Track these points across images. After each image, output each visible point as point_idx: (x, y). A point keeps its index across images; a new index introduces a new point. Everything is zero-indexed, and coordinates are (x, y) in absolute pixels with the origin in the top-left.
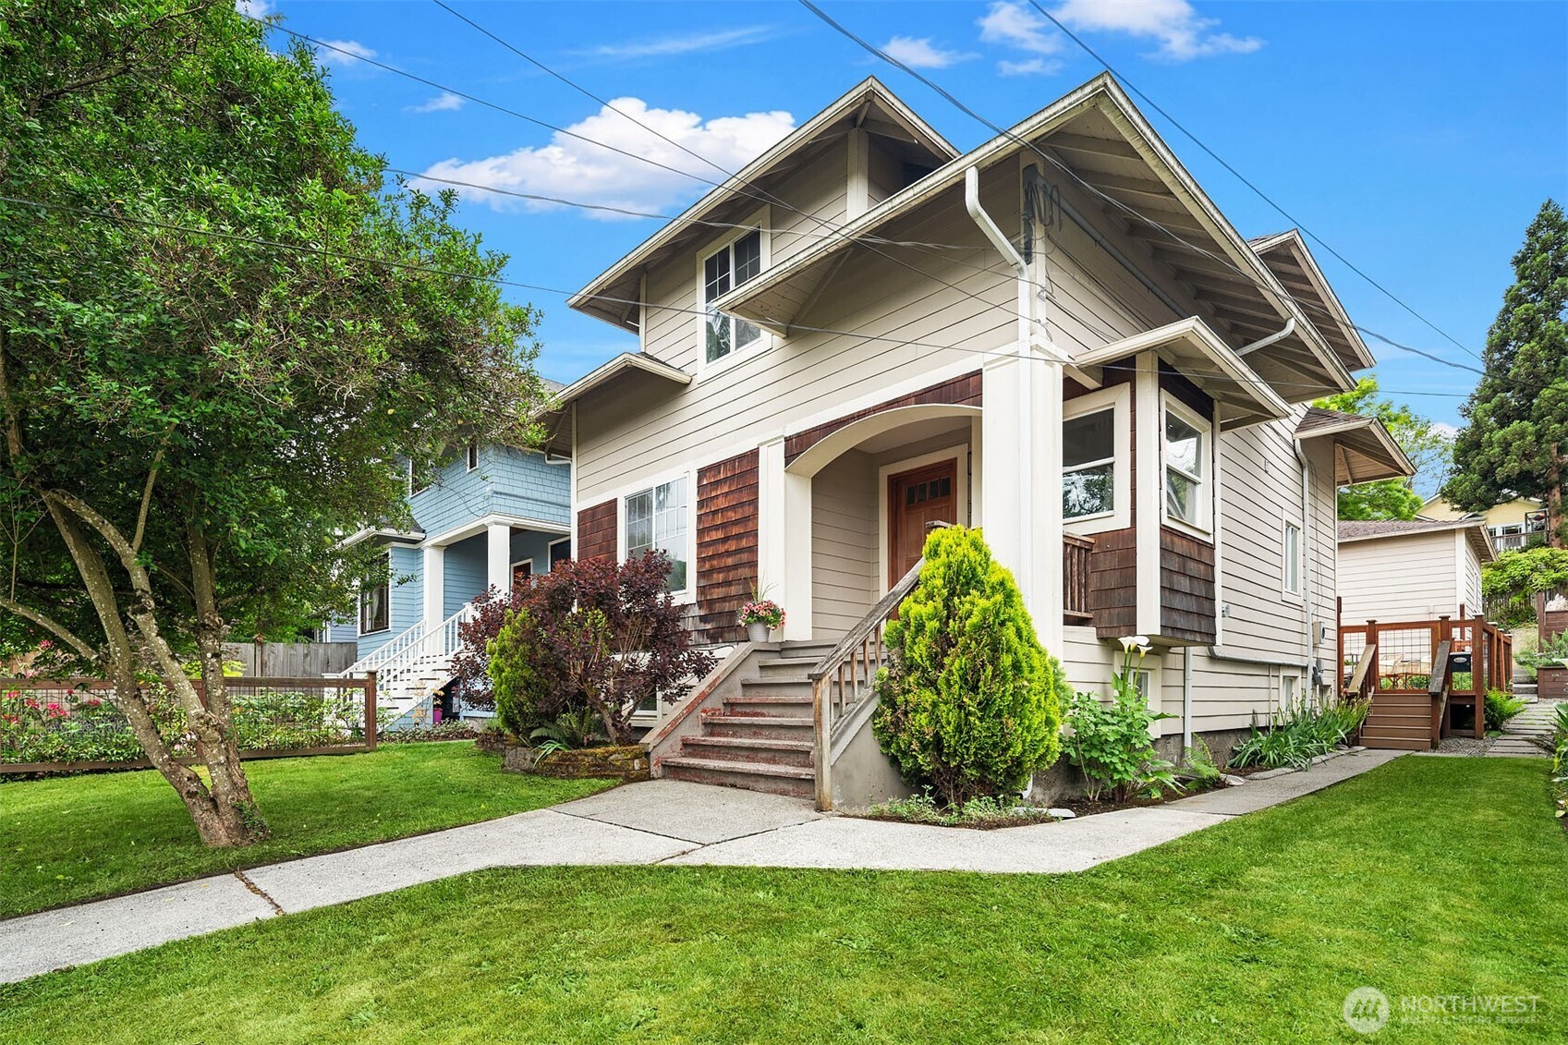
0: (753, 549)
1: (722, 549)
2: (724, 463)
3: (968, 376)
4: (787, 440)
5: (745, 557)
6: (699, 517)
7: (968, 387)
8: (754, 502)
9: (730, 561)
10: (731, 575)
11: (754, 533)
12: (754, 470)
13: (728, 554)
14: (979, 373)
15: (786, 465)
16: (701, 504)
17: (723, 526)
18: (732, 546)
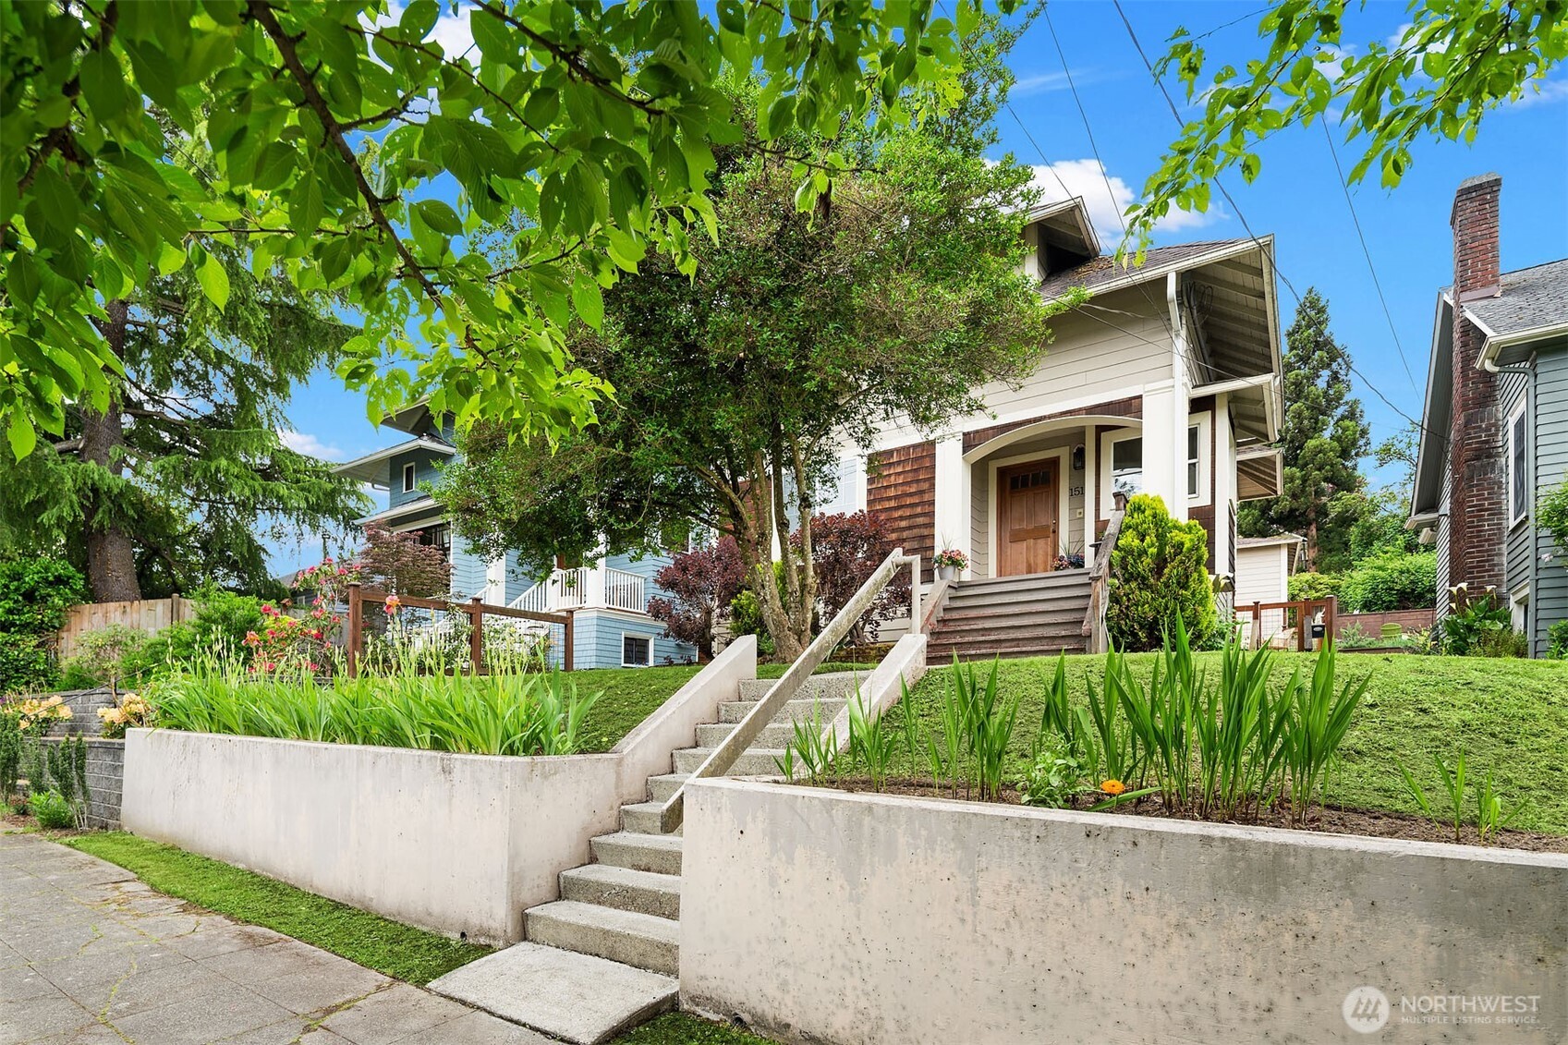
0: (931, 514)
1: (897, 514)
2: (898, 450)
3: (1131, 399)
4: (964, 434)
5: (921, 520)
6: (869, 491)
7: (1131, 406)
8: (932, 480)
9: (903, 524)
10: (905, 534)
11: (932, 503)
12: (933, 456)
13: (902, 518)
14: (1140, 397)
15: (964, 452)
16: (870, 481)
17: (896, 497)
18: (908, 512)
